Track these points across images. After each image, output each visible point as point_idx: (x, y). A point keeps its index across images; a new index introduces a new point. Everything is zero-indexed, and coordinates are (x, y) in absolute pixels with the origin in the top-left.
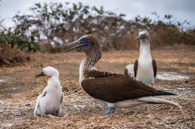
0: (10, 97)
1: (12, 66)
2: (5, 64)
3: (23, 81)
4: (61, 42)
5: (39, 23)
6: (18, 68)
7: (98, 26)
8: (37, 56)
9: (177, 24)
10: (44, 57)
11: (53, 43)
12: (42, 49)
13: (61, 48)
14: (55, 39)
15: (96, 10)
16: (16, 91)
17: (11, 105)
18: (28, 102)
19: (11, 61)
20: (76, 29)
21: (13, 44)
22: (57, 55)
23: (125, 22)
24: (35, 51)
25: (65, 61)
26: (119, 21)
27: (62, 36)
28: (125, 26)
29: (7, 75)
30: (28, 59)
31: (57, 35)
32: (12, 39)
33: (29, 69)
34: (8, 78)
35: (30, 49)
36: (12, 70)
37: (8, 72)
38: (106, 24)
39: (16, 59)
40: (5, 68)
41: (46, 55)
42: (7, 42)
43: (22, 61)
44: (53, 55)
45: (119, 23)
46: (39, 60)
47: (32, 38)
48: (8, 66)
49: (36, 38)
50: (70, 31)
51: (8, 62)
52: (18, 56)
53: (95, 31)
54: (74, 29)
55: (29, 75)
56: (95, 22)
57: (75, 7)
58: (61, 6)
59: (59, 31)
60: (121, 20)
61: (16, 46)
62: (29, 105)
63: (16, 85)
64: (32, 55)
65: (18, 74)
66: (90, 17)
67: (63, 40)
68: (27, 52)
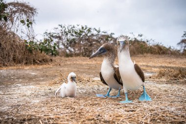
0: (39, 84)
1: (41, 64)
2: (37, 63)
3: (47, 74)
4: (72, 50)
5: (60, 38)
6: (45, 66)
7: (97, 41)
8: (57, 59)
9: (146, 41)
10: (61, 60)
11: (67, 51)
12: (60, 54)
13: (72, 54)
14: (69, 48)
15: (96, 30)
16: (43, 80)
17: (39, 89)
18: (50, 87)
19: (40, 61)
20: (83, 42)
21: (41, 50)
22: (70, 58)
23: (114, 38)
24: (55, 55)
25: (75, 62)
26: (110, 37)
27: (73, 47)
28: (114, 41)
29: (38, 70)
30: (51, 60)
31: (70, 46)
32: (41, 47)
33: (52, 66)
34: (38, 72)
35: (53, 54)
36: (41, 67)
37: (38, 68)
38: (102, 39)
39: (43, 60)
40: (36, 66)
41: (63, 58)
42: (38, 49)
43: (47, 62)
44: (67, 59)
45: (110, 39)
46: (58, 61)
47: (54, 47)
48: (38, 64)
49: (56, 47)
50: (79, 43)
51: (39, 62)
52: (45, 58)
53: (95, 44)
54: (81, 42)
55: (51, 71)
56: (95, 38)
57: (83, 28)
58: (74, 27)
59: (72, 43)
60: (111, 37)
61: (43, 52)
62: (50, 89)
63: (43, 76)
64: (53, 58)
65: (44, 70)
66: (92, 35)
67: (74, 49)
68: (50, 56)
